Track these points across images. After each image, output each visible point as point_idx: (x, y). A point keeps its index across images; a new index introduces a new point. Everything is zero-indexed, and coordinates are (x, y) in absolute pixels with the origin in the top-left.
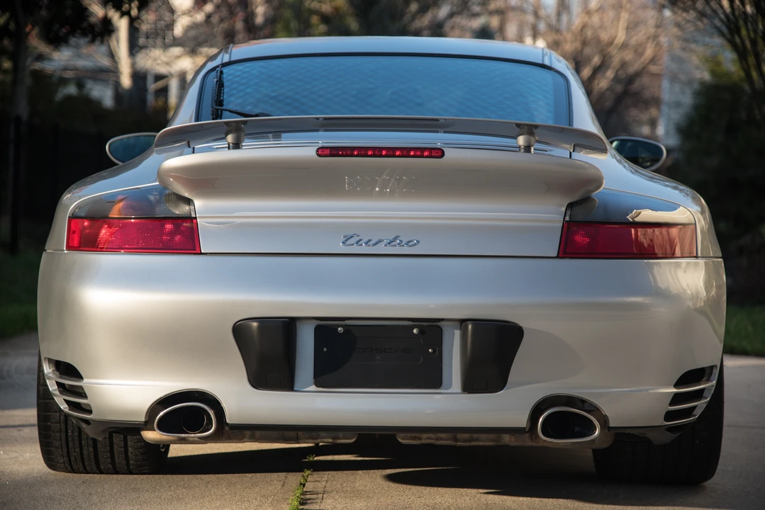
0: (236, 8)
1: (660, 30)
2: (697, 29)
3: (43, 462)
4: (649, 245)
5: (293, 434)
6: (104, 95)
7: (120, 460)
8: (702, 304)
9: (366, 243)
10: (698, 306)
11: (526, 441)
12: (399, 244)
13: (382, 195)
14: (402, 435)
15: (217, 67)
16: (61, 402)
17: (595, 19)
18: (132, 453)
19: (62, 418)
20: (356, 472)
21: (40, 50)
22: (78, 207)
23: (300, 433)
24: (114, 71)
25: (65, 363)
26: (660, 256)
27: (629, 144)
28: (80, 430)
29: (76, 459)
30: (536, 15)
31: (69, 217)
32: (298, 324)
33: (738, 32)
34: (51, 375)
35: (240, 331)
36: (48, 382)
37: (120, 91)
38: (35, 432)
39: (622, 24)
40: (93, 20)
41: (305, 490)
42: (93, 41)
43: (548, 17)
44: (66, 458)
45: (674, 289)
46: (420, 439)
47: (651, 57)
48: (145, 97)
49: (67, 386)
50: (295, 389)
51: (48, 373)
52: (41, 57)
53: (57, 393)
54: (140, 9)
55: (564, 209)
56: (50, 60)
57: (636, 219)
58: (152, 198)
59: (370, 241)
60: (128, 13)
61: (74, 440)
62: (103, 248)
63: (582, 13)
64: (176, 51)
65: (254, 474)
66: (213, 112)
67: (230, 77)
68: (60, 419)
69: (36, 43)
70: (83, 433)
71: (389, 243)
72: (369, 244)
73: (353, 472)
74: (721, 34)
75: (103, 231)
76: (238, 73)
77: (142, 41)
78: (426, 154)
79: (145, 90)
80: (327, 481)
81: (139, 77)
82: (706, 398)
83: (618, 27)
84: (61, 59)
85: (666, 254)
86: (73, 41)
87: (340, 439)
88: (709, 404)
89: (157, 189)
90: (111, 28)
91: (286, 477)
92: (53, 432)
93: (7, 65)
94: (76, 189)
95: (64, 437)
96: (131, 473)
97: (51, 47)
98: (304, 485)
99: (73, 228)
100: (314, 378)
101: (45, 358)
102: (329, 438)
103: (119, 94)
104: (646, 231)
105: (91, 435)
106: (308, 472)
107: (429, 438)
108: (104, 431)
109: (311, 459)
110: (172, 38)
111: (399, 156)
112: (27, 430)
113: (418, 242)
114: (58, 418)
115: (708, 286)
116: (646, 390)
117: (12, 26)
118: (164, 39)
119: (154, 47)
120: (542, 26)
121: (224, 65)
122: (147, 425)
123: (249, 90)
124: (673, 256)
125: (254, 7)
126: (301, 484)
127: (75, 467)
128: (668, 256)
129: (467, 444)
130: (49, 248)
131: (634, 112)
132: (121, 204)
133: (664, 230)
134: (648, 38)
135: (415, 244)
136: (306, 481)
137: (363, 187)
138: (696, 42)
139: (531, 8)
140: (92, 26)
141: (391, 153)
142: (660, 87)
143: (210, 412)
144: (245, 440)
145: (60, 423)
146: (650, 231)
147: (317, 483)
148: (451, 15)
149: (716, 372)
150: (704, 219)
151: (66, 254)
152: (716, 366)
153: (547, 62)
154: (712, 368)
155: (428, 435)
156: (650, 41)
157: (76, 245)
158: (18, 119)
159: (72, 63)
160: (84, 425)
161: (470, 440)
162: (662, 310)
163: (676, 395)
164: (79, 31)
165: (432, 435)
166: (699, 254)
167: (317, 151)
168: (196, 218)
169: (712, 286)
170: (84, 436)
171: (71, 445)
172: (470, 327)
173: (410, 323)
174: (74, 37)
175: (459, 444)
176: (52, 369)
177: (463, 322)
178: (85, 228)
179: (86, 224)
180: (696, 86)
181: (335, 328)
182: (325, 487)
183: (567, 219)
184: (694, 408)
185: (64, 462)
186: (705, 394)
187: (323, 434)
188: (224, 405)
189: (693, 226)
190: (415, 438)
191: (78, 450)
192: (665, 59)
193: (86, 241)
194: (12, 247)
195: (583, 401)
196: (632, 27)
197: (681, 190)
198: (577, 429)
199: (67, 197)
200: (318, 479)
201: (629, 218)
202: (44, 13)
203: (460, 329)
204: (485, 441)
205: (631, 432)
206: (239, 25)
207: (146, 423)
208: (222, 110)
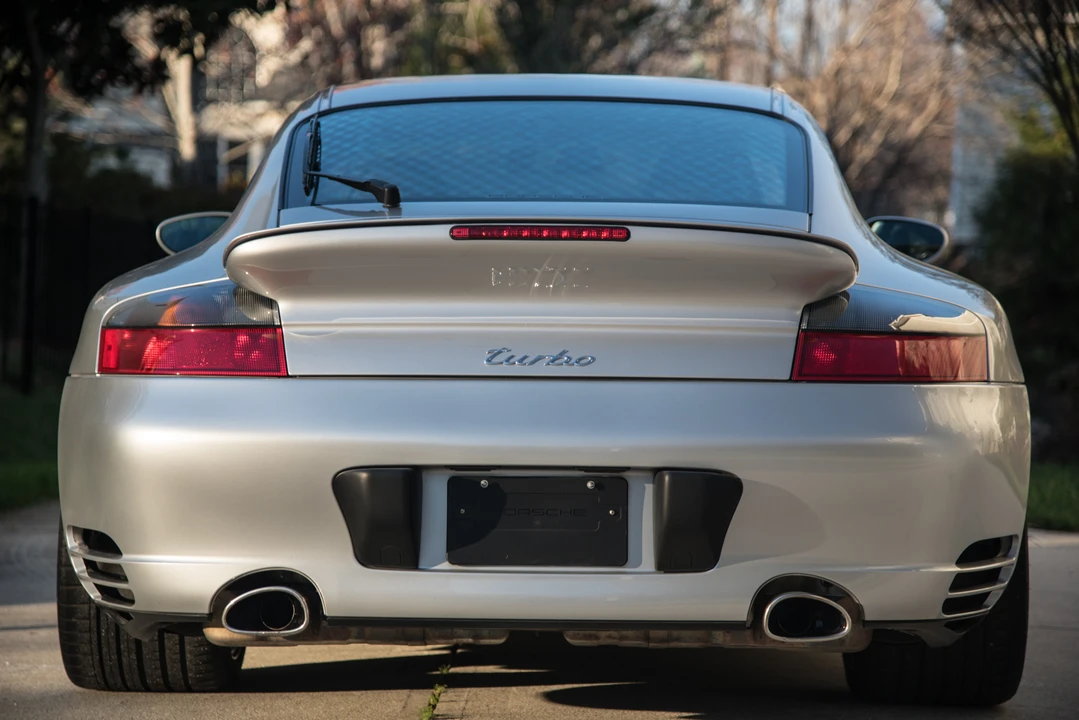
0: (343, 43)
1: (948, 75)
2: (1004, 73)
3: (66, 676)
4: (921, 366)
5: (417, 631)
6: (156, 168)
7: (173, 670)
8: (997, 450)
9: (521, 361)
10: (991, 452)
11: (748, 642)
12: (567, 362)
13: (542, 292)
14: (571, 633)
15: (312, 116)
16: (91, 589)
17: (856, 59)
18: (191, 661)
19: (92, 612)
20: (508, 689)
21: (65, 105)
22: (116, 312)
23: (428, 630)
24: (171, 134)
25: (96, 532)
26: (936, 379)
27: (896, 228)
28: (117, 627)
29: (111, 669)
30: (772, 54)
31: (103, 327)
32: (426, 476)
33: (1058, 75)
34: (77, 550)
35: (342, 485)
36: (72, 559)
37: (178, 161)
38: (54, 634)
39: (894, 67)
40: (139, 62)
41: (435, 712)
42: (139, 91)
43: (789, 56)
44: (98, 670)
45: (956, 426)
46: (597, 638)
47: (936, 112)
48: (215, 171)
49: (99, 566)
50: (421, 567)
51: (73, 548)
52: (66, 116)
53: (86, 575)
54: (207, 45)
55: (799, 313)
56: (79, 119)
57: (903, 328)
58: (219, 299)
59: (526, 357)
60: (189, 51)
61: (109, 643)
62: (150, 369)
63: (837, 49)
64: (259, 106)
65: (364, 692)
66: (306, 179)
67: (330, 131)
68: (90, 614)
69: (59, 95)
70: (122, 633)
71: (553, 361)
72: (525, 361)
73: (504, 688)
74: (1035, 78)
75: (151, 346)
76: (341, 125)
77: (210, 92)
78: (604, 235)
79: (214, 161)
80: (467, 701)
81: (206, 144)
82: (1003, 582)
83: (888, 70)
84: (96, 118)
85: (945, 377)
86: (110, 91)
87: (483, 638)
88: (1008, 591)
89: (226, 286)
90: (166, 73)
91: (409, 696)
92: (81, 631)
93: (19, 125)
94: (111, 288)
95: (95, 639)
96: (189, 689)
97: (81, 100)
98: (434, 707)
99: (109, 341)
100: (448, 551)
101: (69, 527)
102: (469, 637)
103: (177, 168)
104: (917, 345)
105: (135, 635)
106: (439, 689)
107: (610, 637)
108: (151, 629)
109: (445, 671)
110: (253, 88)
111: (566, 239)
112: (43, 633)
113: (593, 359)
114: (87, 611)
115: (1004, 425)
116: (917, 569)
117: (26, 71)
118: (242, 89)
119: (228, 100)
120: (780, 70)
121: (322, 114)
122: (212, 618)
123: (356, 149)
124: (955, 380)
125: (369, 42)
126: (430, 705)
127: (111, 681)
128: (948, 379)
129: (664, 645)
130: (75, 372)
131: (912, 193)
132: (175, 309)
133: (943, 342)
134: (932, 85)
135: (589, 363)
136: (438, 701)
137: (515, 284)
138: (1000, 90)
139: (764, 43)
140: (138, 71)
141: (555, 233)
142: (949, 156)
143: (300, 599)
144: (350, 640)
145: (89, 619)
146: (922, 343)
147: (452, 704)
148: (649, 52)
149: (1017, 545)
150: (1000, 330)
151: (98, 378)
152: (1016, 536)
153: (777, 109)
154: (1011, 538)
155: (608, 633)
156: (935, 90)
157: (111, 366)
158: (33, 201)
159: (110, 124)
160: (123, 621)
161: (668, 640)
162: (939, 456)
163: (959, 576)
164: (121, 77)
165: (614, 633)
166: (992, 378)
167: (451, 231)
168: (280, 326)
169: (1011, 424)
170: (123, 638)
171: (105, 650)
172: (667, 478)
173: (582, 473)
174: (113, 85)
175: (652, 645)
176: (78, 542)
177: (657, 472)
178: (124, 341)
179: (126, 336)
180: (1001, 154)
181: (476, 481)
182: (464, 708)
183: (804, 326)
184: (986, 595)
185: (95, 675)
186: (1001, 576)
187: (460, 631)
188: (320, 590)
189: (983, 338)
190: (589, 637)
191: (114, 657)
192: (956, 117)
193: (126, 360)
194: (24, 383)
195: (827, 584)
196: (907, 71)
197: (970, 290)
198: (819, 624)
199: (99, 300)
200: (454, 698)
201: (893, 326)
202: (70, 52)
203: (653, 483)
204: (689, 641)
205: (896, 628)
206: (348, 68)
207: (210, 616)
208: (318, 176)
